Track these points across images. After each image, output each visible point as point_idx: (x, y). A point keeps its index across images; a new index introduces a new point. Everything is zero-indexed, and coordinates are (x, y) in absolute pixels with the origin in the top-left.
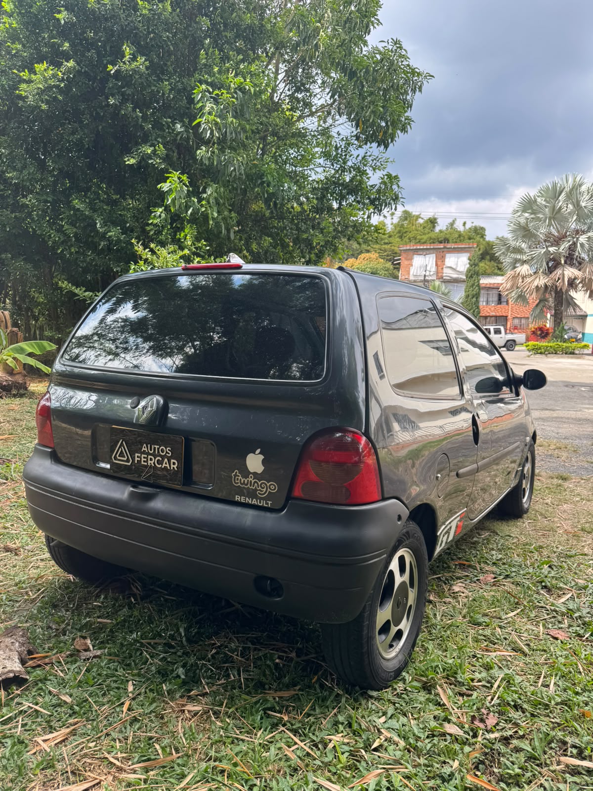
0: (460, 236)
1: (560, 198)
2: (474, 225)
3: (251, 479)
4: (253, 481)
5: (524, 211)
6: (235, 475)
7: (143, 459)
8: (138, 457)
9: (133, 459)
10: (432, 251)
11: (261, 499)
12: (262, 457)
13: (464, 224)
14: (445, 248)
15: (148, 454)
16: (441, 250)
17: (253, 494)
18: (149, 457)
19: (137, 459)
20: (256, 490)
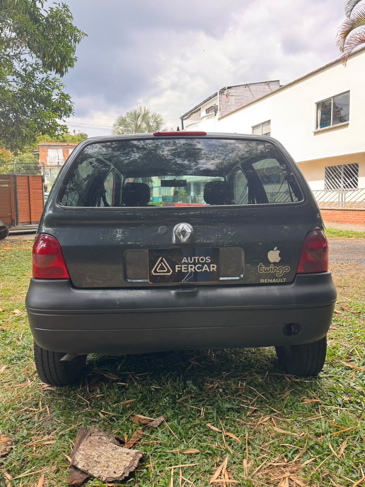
0: (73, 139)
1: (139, 119)
2: (80, 132)
3: (272, 267)
4: (273, 268)
5: (120, 125)
6: (261, 266)
7: (183, 268)
8: (178, 267)
9: (174, 269)
10: (60, 147)
11: (278, 278)
12: (278, 252)
13: (74, 131)
14: (68, 145)
15: (189, 264)
16: (66, 147)
17: (273, 276)
18: (189, 266)
19: (177, 269)
20: (275, 273)
